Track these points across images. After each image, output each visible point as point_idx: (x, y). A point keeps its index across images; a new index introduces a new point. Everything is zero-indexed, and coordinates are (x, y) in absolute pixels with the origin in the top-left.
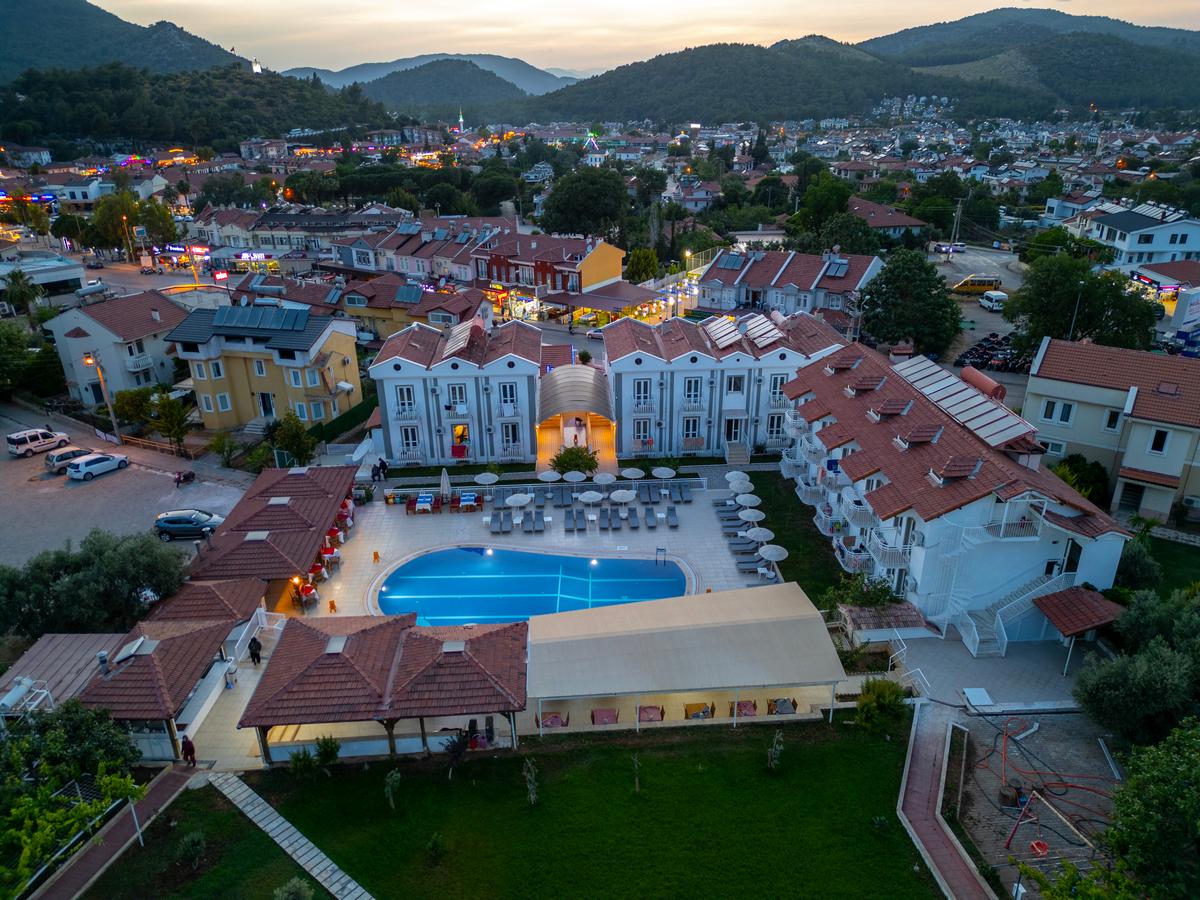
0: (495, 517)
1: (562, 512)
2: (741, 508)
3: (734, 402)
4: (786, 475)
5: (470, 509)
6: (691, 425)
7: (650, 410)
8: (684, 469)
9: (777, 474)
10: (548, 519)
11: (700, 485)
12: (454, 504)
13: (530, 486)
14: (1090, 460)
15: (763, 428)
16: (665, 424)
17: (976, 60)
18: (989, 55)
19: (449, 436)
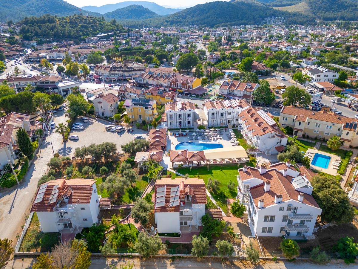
0: (190, 137)
1: (201, 136)
2: (231, 135)
3: (229, 116)
4: (239, 130)
5: (185, 136)
6: (221, 121)
7: (214, 118)
8: (221, 129)
9: (237, 129)
10: (199, 137)
11: (224, 132)
12: (182, 135)
13: (194, 132)
14: (290, 127)
15: (235, 121)
16: (217, 121)
17: (293, 5)
18: (297, 3)
19: (178, 123)
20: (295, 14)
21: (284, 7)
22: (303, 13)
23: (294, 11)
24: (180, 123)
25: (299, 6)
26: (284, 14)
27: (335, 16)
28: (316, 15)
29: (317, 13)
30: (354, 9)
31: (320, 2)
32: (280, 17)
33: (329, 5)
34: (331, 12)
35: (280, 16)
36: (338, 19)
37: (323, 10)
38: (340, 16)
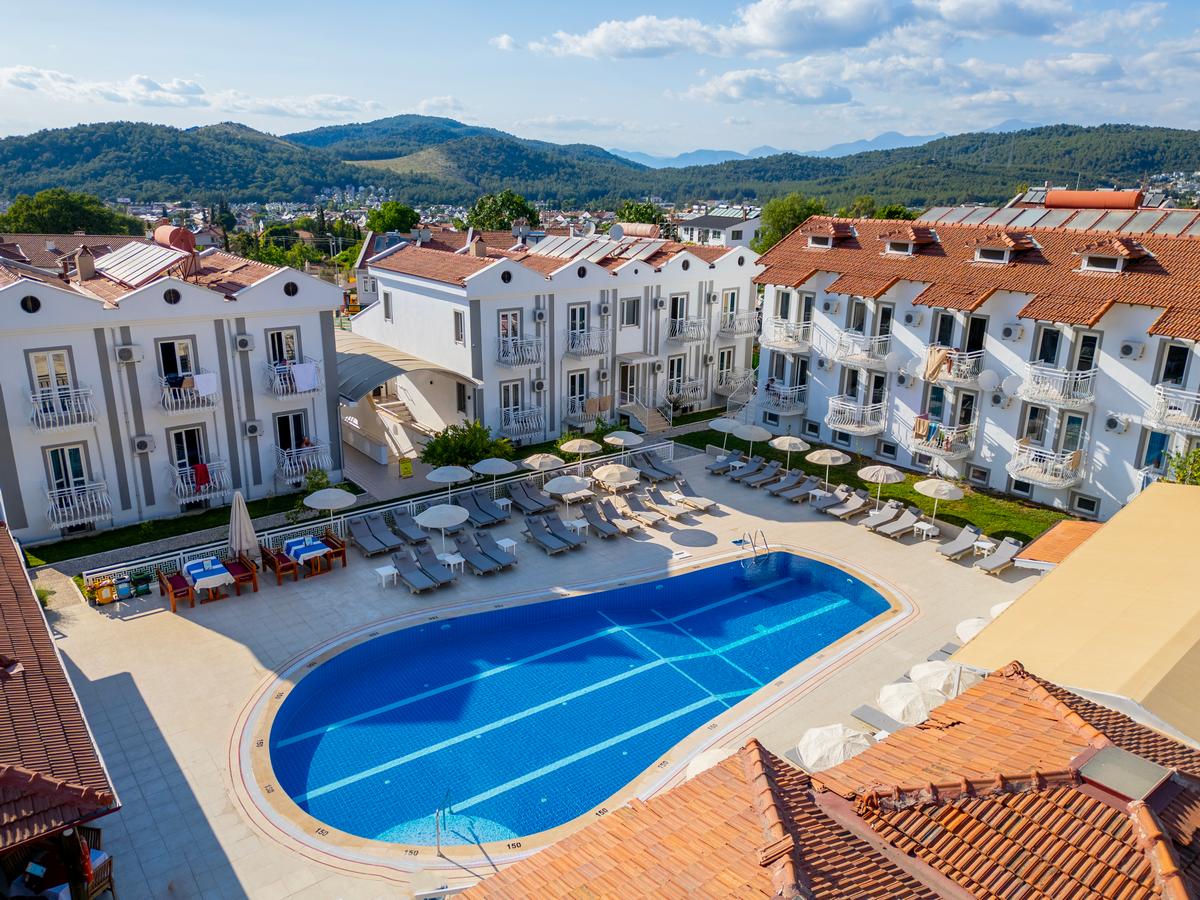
3: (629, 340)
5: (312, 569)
12: (281, 568)
17: (400, 156)
18: (411, 152)
19: (161, 456)
20: (417, 181)
21: (374, 162)
22: (441, 178)
23: (411, 172)
24: (189, 443)
25: (420, 159)
26: (382, 178)
27: (530, 189)
28: (478, 185)
29: (480, 179)
30: (571, 175)
31: (479, 150)
32: (372, 187)
33: (504, 161)
34: (517, 178)
35: (373, 184)
36: (539, 197)
37: (493, 174)
38: (542, 189)
